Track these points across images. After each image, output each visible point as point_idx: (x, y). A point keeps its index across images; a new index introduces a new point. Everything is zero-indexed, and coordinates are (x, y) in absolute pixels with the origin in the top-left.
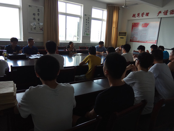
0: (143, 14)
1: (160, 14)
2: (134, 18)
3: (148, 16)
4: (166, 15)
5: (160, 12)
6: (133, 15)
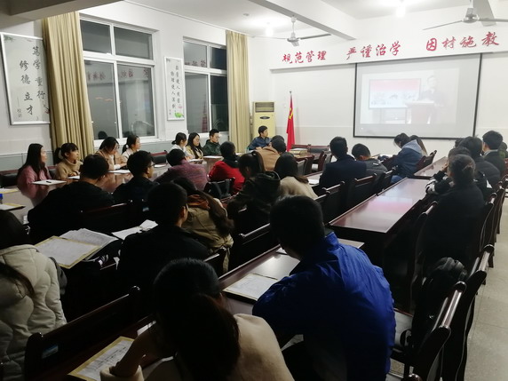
0: (310, 55)
1: (352, 54)
2: (287, 65)
4: (368, 56)
5: (353, 51)
6: (283, 58)
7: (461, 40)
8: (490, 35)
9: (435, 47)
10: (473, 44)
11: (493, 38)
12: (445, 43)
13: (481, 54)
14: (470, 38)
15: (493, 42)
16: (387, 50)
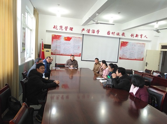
0: (66, 28)
1: (83, 31)
2: (55, 30)
3: (72, 30)
4: (89, 32)
5: (83, 30)
6: (54, 27)
7: (116, 33)
9: (109, 34)
10: (119, 35)
12: (112, 33)
13: (120, 38)
15: (124, 35)
16: (95, 32)
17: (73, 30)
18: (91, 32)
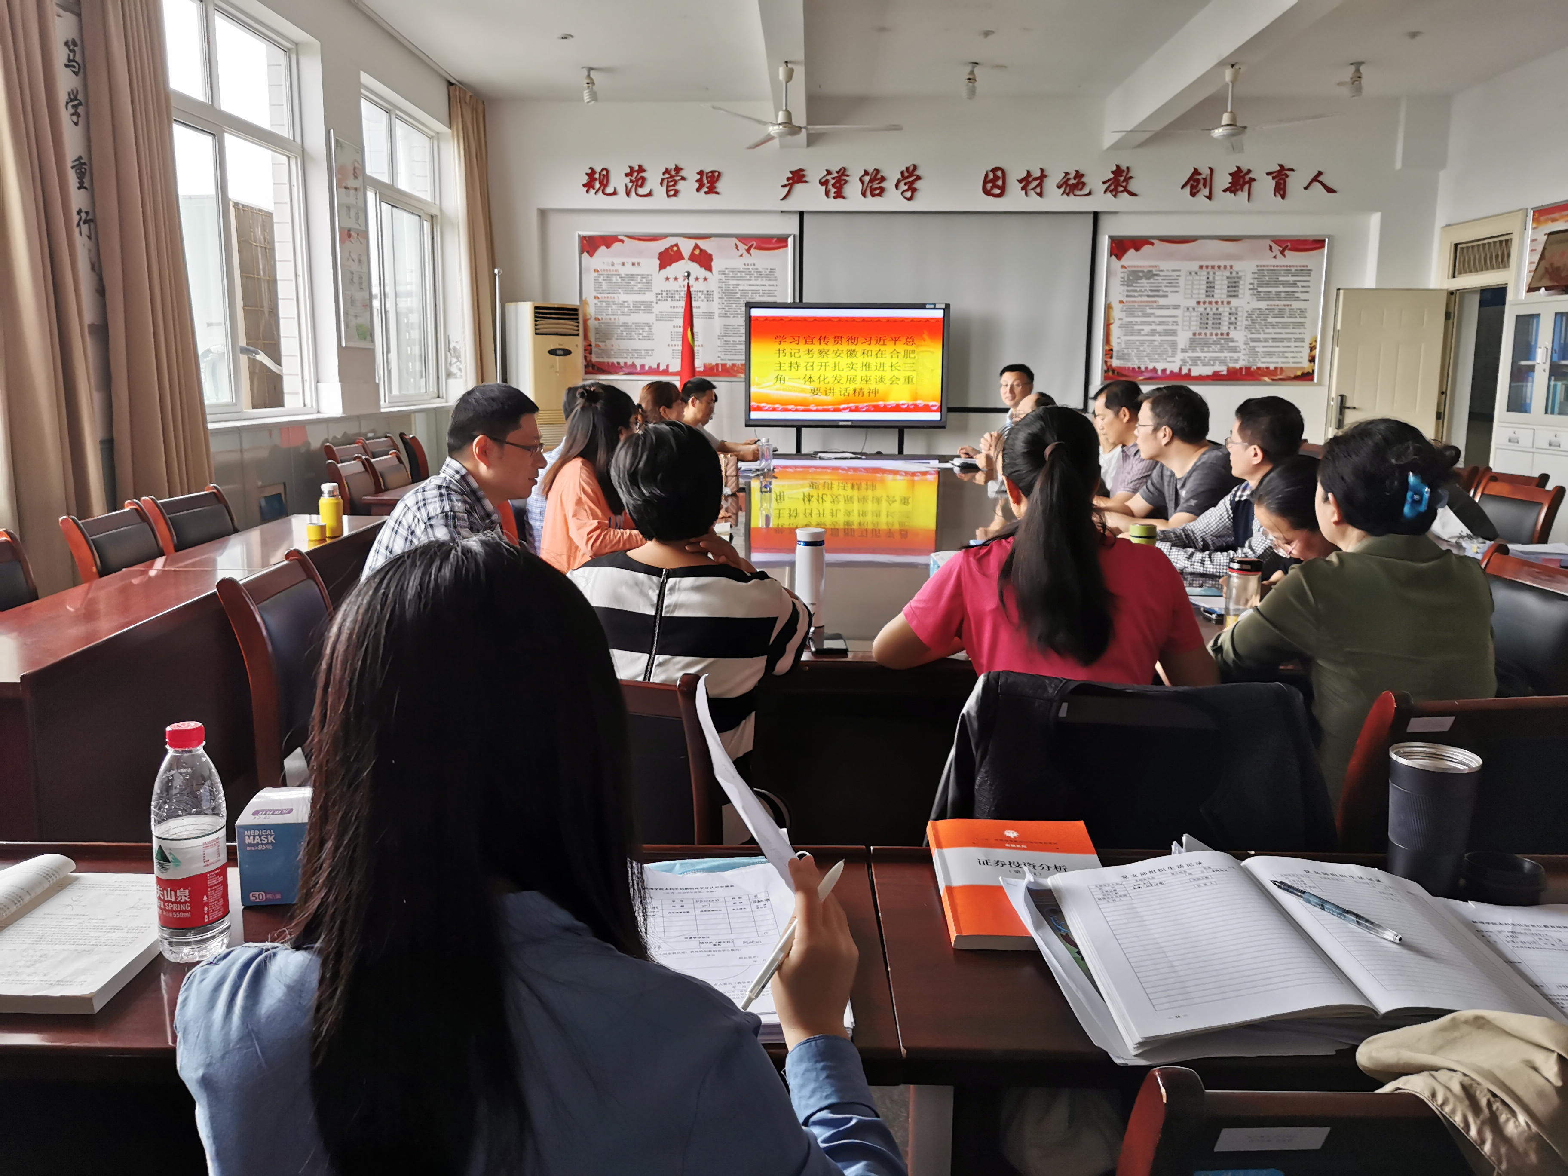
0: (672, 178)
2: (597, 201)
4: (839, 195)
5: (798, 177)
6: (585, 179)
7: (1059, 177)
8: (1118, 171)
9: (1003, 189)
10: (1086, 191)
11: (1128, 179)
12: (1025, 181)
13: (1096, 215)
14: (1079, 175)
15: (1126, 190)
16: (890, 185)
17: (720, 186)
18: (853, 188)
